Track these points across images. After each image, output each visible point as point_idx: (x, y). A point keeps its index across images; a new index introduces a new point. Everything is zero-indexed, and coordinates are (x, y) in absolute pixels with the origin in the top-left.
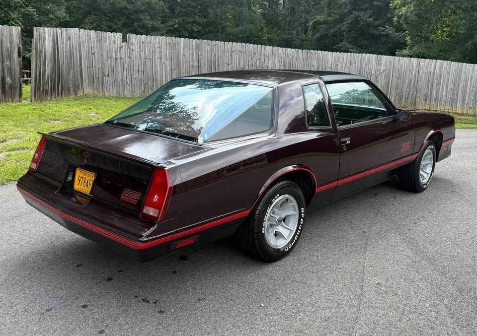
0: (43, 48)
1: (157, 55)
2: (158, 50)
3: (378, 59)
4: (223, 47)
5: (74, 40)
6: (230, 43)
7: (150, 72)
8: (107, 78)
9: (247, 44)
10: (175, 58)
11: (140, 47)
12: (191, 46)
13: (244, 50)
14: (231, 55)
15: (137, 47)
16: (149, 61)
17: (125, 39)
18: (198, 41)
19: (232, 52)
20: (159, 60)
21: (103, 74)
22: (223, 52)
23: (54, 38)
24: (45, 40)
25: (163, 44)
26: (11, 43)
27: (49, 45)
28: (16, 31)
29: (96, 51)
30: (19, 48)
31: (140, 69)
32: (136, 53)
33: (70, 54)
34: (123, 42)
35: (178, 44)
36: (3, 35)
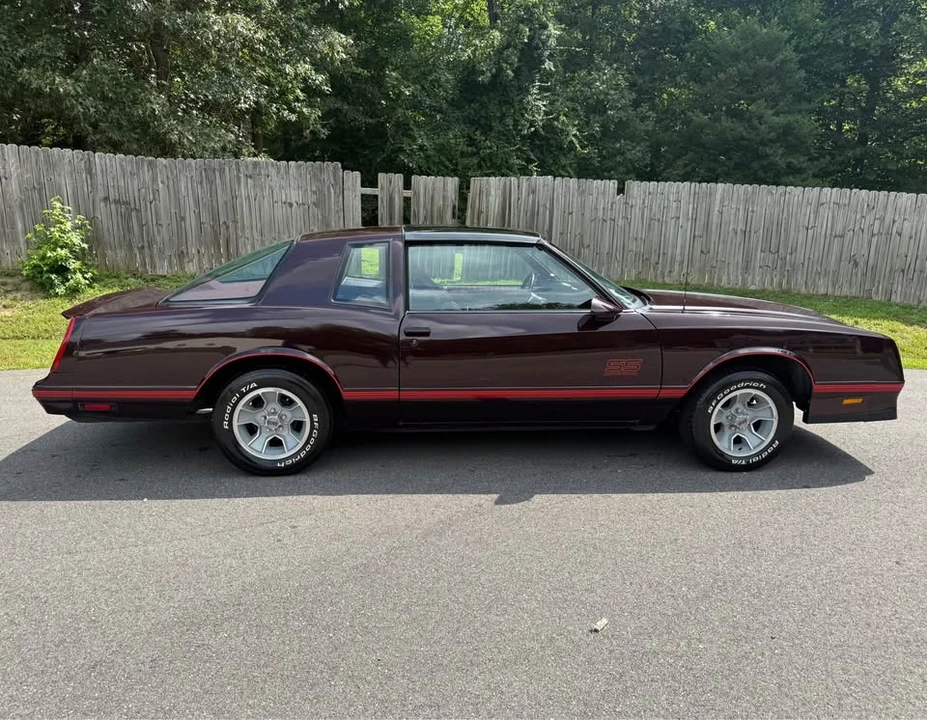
0: (485, 205)
1: (672, 213)
2: (675, 204)
4: (801, 196)
5: (542, 196)
6: (817, 189)
7: (655, 241)
8: (587, 251)
9: (854, 190)
10: (703, 217)
11: (644, 200)
12: (735, 195)
13: (847, 202)
14: (817, 212)
15: (639, 202)
16: (656, 223)
17: (621, 190)
18: (750, 188)
19: (820, 204)
20: (673, 221)
21: (582, 245)
22: (800, 205)
23: (504, 192)
24: (488, 195)
25: (684, 195)
26: (444, 198)
27: (494, 202)
28: (452, 183)
29: (574, 210)
30: (454, 207)
31: (640, 236)
32: (637, 211)
33: (532, 215)
34: (618, 194)
35: (710, 194)
36: (434, 190)
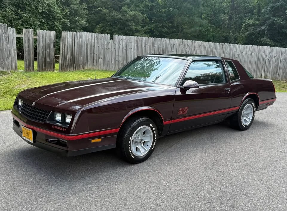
0: (66, 43)
1: (129, 47)
2: (130, 44)
3: (271, 49)
4: (169, 42)
5: (84, 39)
6: (173, 39)
7: (125, 56)
8: (101, 60)
9: (184, 40)
10: (139, 48)
11: (120, 42)
12: (149, 41)
13: (182, 44)
14: (173, 47)
15: (118, 43)
16: (125, 50)
17: (111, 38)
18: (154, 39)
19: (174, 45)
20: (130, 50)
21: (99, 58)
22: (168, 44)
23: (72, 38)
24: (67, 38)
25: (133, 41)
26: (50, 39)
27: (69, 41)
28: (53, 33)
29: (95, 45)
30: (54, 43)
31: (119, 55)
32: (117, 46)
33: (81, 46)
34: (111, 40)
35: (141, 40)
36: (46, 36)
